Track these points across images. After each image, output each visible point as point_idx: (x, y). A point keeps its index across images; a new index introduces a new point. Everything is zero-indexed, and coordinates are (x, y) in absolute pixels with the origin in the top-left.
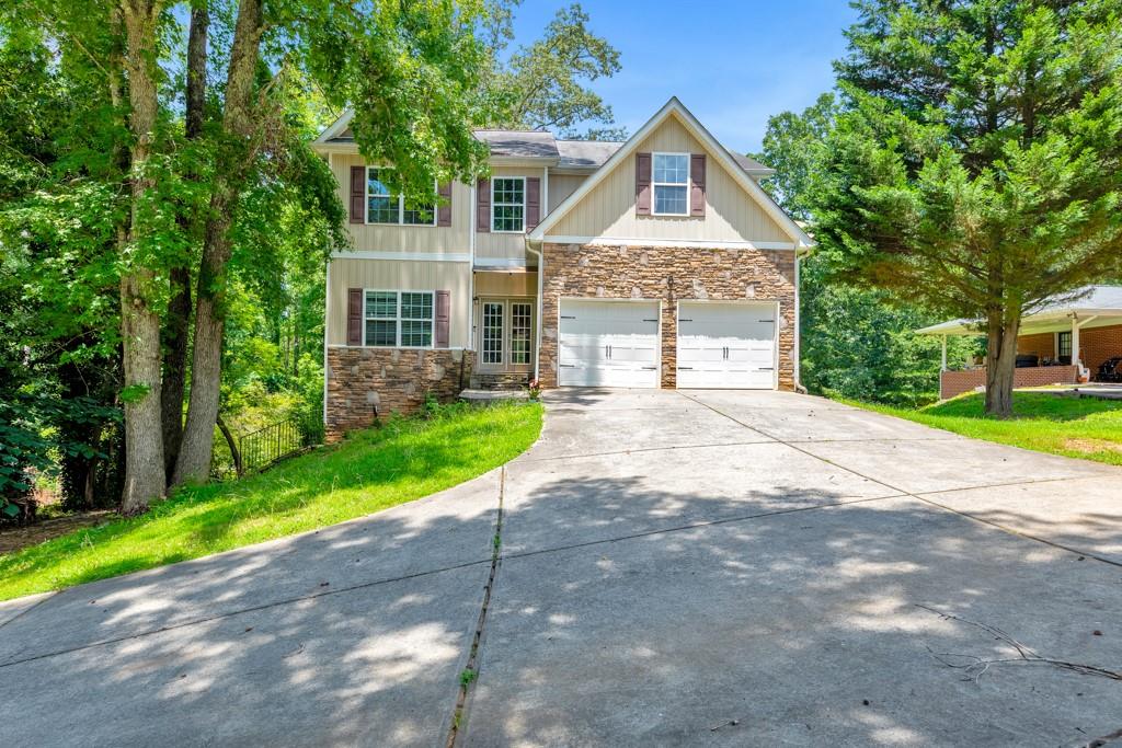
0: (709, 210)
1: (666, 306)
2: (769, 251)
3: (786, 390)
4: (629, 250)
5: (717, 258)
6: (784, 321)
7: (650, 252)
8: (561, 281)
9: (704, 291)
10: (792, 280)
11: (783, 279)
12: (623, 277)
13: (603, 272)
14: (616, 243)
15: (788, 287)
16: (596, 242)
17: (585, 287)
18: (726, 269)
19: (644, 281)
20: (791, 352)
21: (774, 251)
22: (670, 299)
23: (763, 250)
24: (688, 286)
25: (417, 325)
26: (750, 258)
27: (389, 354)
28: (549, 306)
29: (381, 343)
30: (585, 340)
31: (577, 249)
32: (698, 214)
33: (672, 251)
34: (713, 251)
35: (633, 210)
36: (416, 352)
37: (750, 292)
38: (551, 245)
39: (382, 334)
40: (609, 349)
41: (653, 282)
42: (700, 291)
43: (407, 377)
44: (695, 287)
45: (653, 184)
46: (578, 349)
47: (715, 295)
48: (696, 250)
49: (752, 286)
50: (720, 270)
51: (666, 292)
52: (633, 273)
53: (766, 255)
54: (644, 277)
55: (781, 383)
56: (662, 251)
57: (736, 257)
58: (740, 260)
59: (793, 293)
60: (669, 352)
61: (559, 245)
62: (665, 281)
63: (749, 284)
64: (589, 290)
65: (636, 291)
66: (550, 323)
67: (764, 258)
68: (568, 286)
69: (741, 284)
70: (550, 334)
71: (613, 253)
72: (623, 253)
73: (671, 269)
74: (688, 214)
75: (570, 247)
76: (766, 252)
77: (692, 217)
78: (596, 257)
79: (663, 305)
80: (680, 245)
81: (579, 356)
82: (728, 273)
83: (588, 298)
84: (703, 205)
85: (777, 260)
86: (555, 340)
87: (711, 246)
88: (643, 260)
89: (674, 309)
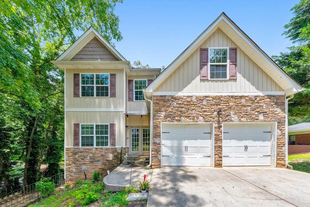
0: (239, 76)
1: (217, 125)
2: (271, 96)
3: (281, 167)
4: (197, 98)
5: (243, 101)
6: (280, 132)
7: (207, 99)
8: (163, 114)
9: (236, 117)
10: (283, 110)
11: (279, 110)
12: (194, 111)
13: (184, 109)
14: (190, 94)
15: (282, 114)
16: (180, 94)
17: (174, 117)
18: (248, 106)
19: (205, 113)
20: (283, 148)
21: (274, 96)
22: (219, 122)
23: (268, 96)
24: (228, 115)
25: (102, 138)
26: (261, 100)
27: (91, 150)
28: (156, 127)
29: (87, 145)
30: (175, 143)
31: (170, 98)
32: (233, 78)
33: (219, 98)
34: (241, 97)
35: (198, 78)
36: (102, 149)
37: (261, 117)
38: (157, 96)
39: (88, 142)
40: (186, 148)
41: (209, 113)
42: (235, 118)
43: (98, 159)
44: (232, 116)
45: (209, 64)
46: (172, 148)
47: (242, 119)
48: (232, 97)
49: (262, 114)
50: (245, 106)
51: (216, 119)
52: (199, 109)
53: (270, 98)
54: (205, 111)
55: (278, 164)
56: (214, 98)
57: (253, 100)
58: (256, 101)
59: (285, 117)
60: (218, 149)
61: (161, 96)
62: (216, 113)
63: (260, 113)
64: (176, 118)
65: (201, 118)
66: (157, 135)
67: (269, 100)
68: (166, 117)
69: (256, 113)
70: (157, 141)
71: (189, 99)
72: (194, 99)
73: (219, 107)
74: (228, 78)
75: (166, 97)
76: (270, 97)
77: (230, 80)
78: (180, 102)
79: (215, 125)
80: (224, 94)
81: (172, 151)
82: (249, 108)
83: (176, 123)
84: (236, 73)
85: (275, 101)
86: (159, 144)
87: (240, 94)
88: (205, 102)
89: (221, 127)
